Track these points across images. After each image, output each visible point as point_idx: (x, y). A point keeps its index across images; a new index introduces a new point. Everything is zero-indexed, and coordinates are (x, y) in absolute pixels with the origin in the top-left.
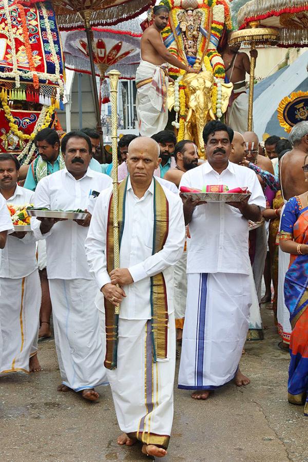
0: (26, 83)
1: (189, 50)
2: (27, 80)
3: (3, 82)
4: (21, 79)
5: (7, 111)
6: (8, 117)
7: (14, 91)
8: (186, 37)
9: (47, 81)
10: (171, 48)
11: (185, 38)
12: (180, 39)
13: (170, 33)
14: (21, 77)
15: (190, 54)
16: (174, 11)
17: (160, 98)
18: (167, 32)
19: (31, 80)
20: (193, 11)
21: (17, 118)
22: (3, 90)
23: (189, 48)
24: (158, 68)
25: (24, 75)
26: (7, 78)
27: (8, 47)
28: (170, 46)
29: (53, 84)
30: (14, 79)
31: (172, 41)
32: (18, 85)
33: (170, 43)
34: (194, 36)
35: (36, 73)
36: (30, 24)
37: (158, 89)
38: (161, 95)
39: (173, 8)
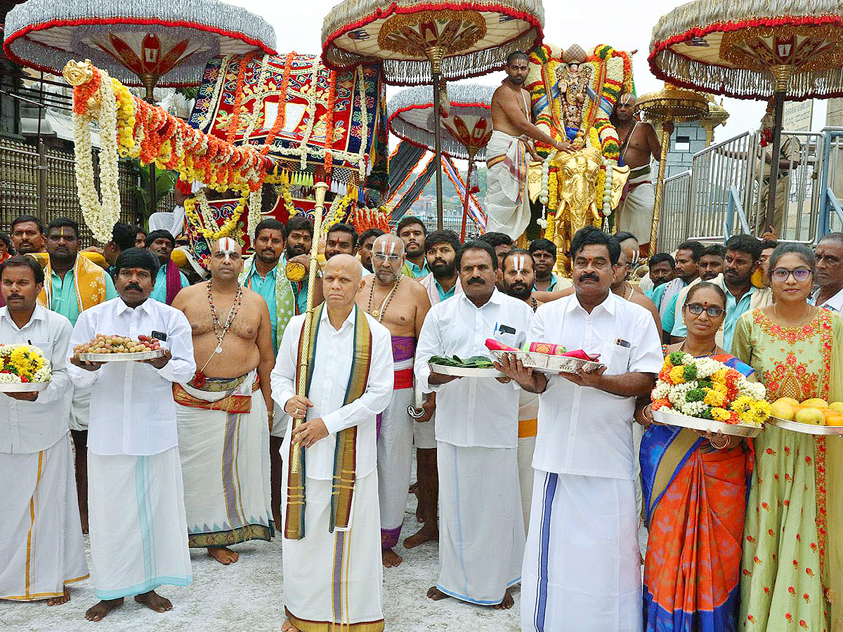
0: (315, 163)
1: (570, 119)
2: (317, 160)
3: (284, 161)
4: (309, 157)
5: (287, 200)
6: (287, 208)
7: (298, 173)
8: (566, 100)
9: (344, 162)
10: (544, 115)
11: (565, 103)
12: (558, 103)
13: (543, 94)
14: (309, 155)
15: (571, 124)
16: (550, 64)
17: (516, 184)
18: (539, 92)
19: (323, 161)
20: (578, 65)
21: (300, 210)
22: (283, 171)
23: (570, 116)
24: (515, 140)
25: (314, 153)
26: (291, 156)
27: (306, 115)
28: (542, 113)
29: (352, 166)
30: (299, 157)
31: (545, 105)
32: (304, 166)
33: (542, 109)
34: (577, 100)
35: (330, 151)
36: (342, 87)
37: (512, 170)
38: (516, 179)
39: (550, 60)
